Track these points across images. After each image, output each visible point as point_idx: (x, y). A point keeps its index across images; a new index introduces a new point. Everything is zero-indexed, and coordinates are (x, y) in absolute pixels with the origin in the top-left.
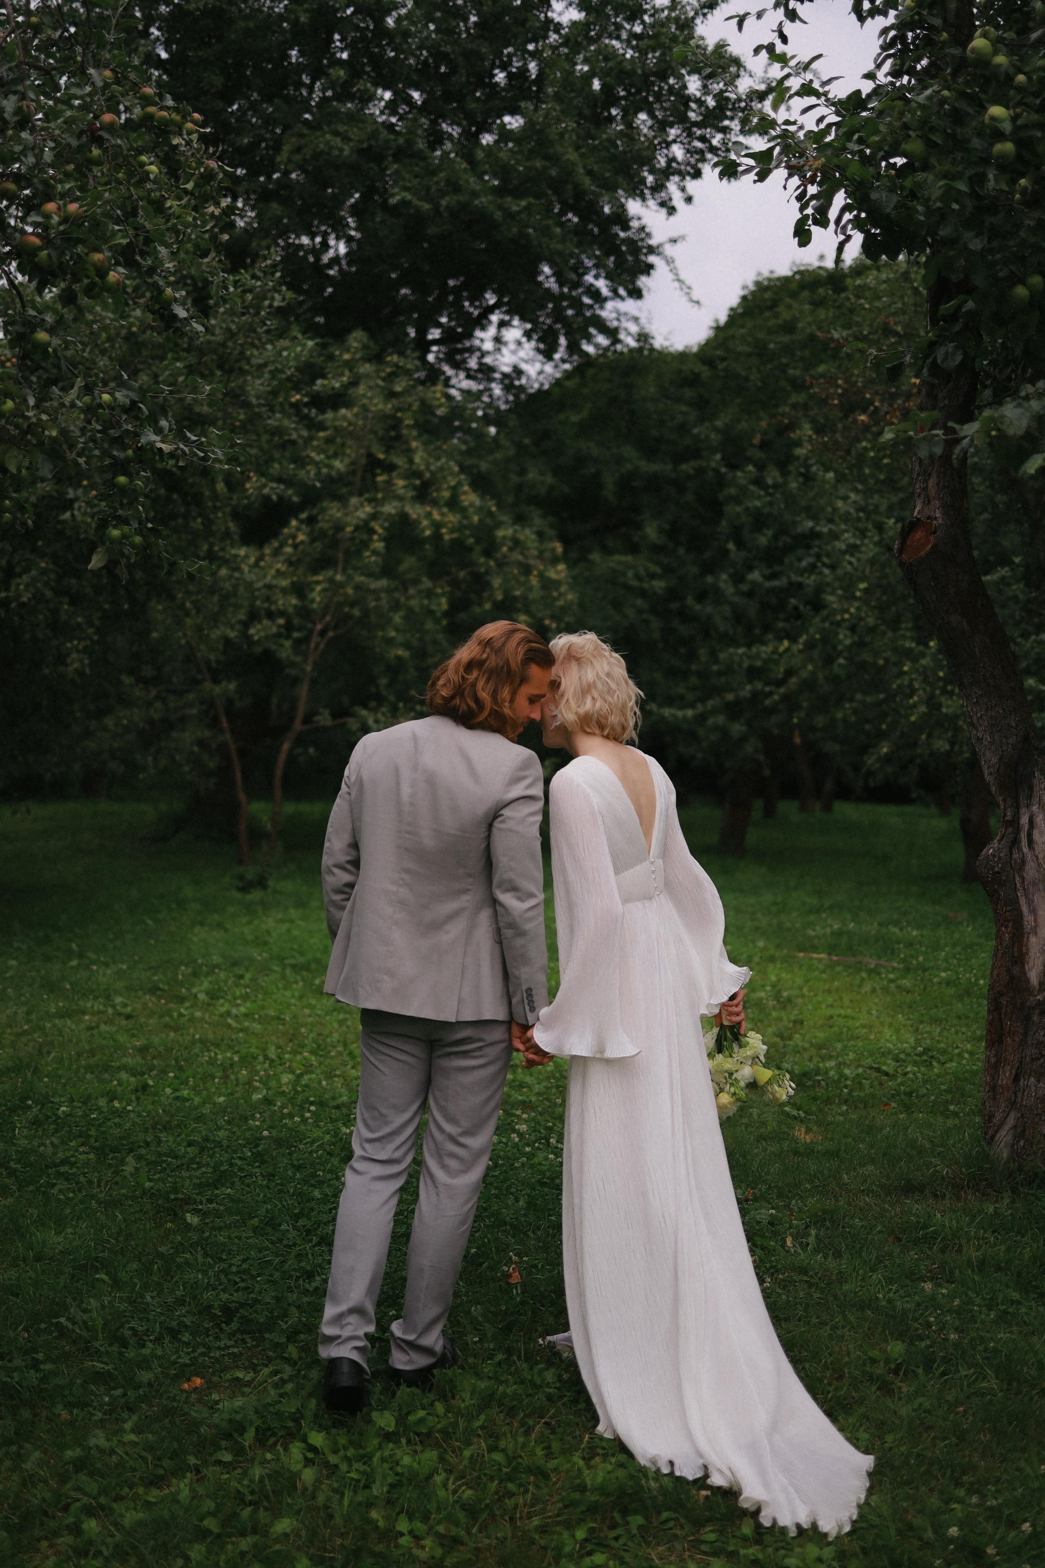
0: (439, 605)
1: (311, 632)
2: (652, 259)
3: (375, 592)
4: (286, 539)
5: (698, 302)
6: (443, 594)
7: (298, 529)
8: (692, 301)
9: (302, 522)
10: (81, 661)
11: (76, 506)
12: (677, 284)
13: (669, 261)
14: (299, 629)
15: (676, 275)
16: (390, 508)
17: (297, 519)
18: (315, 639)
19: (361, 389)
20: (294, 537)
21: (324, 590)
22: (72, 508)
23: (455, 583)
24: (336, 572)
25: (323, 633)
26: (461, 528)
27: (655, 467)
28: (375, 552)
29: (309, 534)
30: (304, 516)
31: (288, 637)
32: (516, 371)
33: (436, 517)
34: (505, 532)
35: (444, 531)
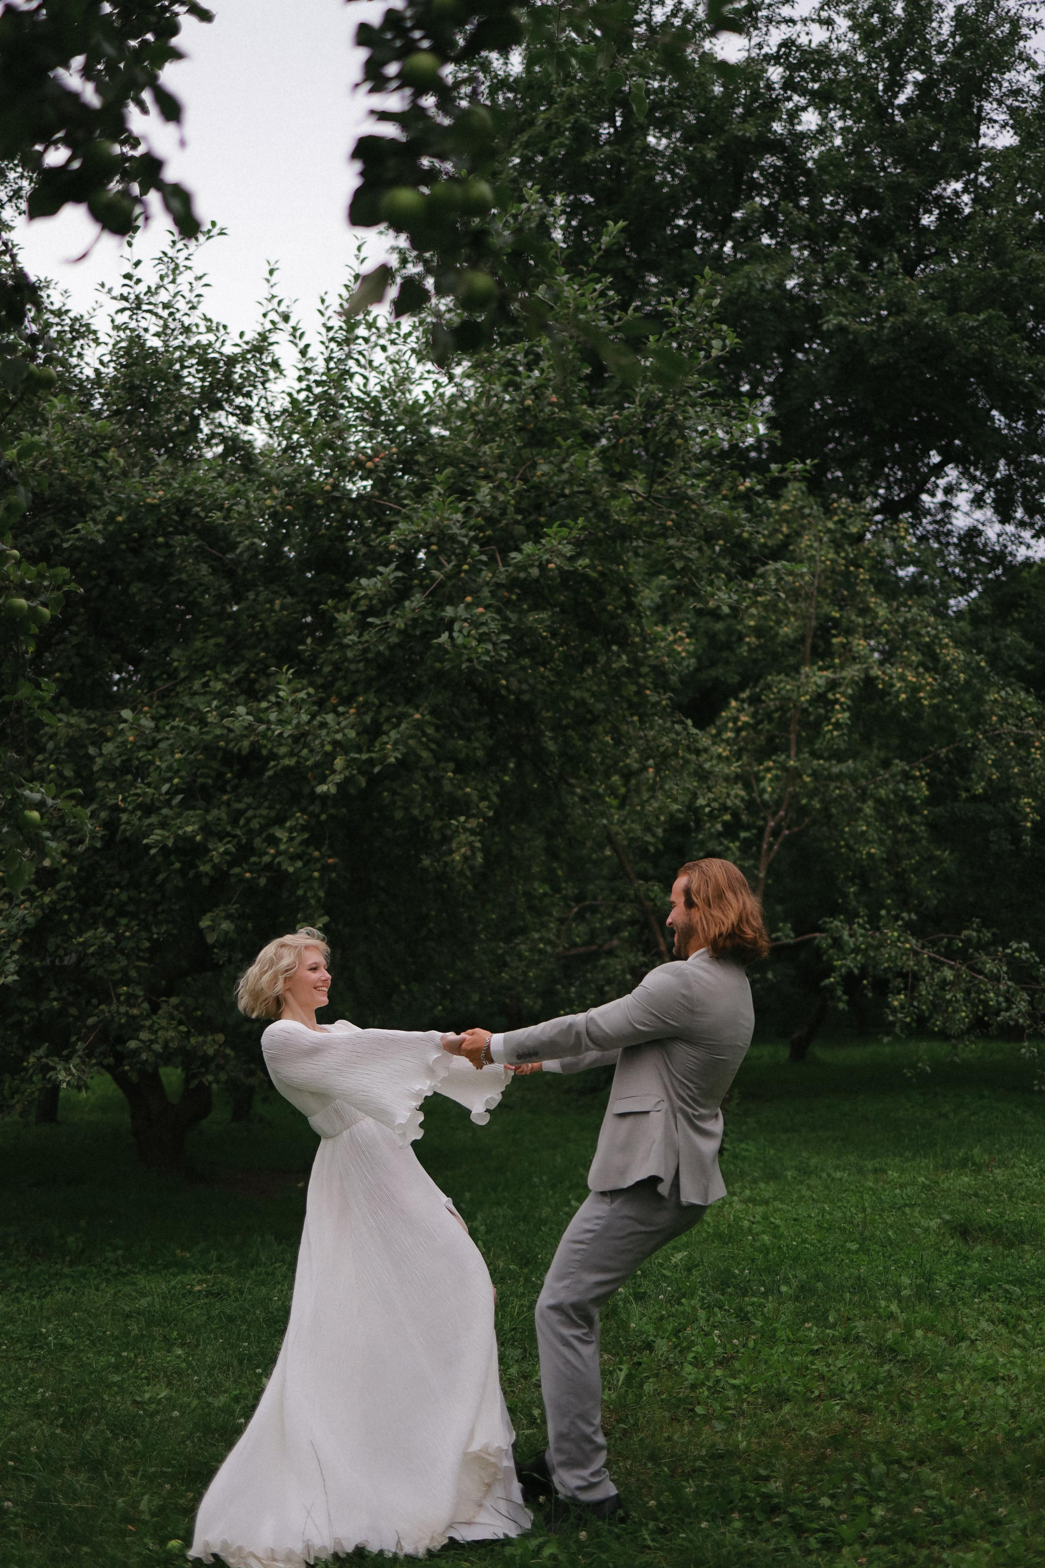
0: (918, 790)
1: (761, 830)
3: (839, 776)
4: (725, 725)
6: (922, 777)
7: (741, 710)
9: (743, 701)
10: (471, 845)
11: (456, 627)
14: (747, 828)
16: (852, 672)
17: (736, 699)
18: (768, 839)
19: (805, 540)
20: (735, 720)
21: (776, 778)
22: (451, 630)
23: (935, 764)
24: (788, 757)
25: (776, 833)
26: (942, 692)
28: (837, 726)
29: (754, 715)
30: (744, 695)
31: (735, 837)
32: (973, 533)
33: (911, 679)
34: (996, 695)
35: (921, 695)
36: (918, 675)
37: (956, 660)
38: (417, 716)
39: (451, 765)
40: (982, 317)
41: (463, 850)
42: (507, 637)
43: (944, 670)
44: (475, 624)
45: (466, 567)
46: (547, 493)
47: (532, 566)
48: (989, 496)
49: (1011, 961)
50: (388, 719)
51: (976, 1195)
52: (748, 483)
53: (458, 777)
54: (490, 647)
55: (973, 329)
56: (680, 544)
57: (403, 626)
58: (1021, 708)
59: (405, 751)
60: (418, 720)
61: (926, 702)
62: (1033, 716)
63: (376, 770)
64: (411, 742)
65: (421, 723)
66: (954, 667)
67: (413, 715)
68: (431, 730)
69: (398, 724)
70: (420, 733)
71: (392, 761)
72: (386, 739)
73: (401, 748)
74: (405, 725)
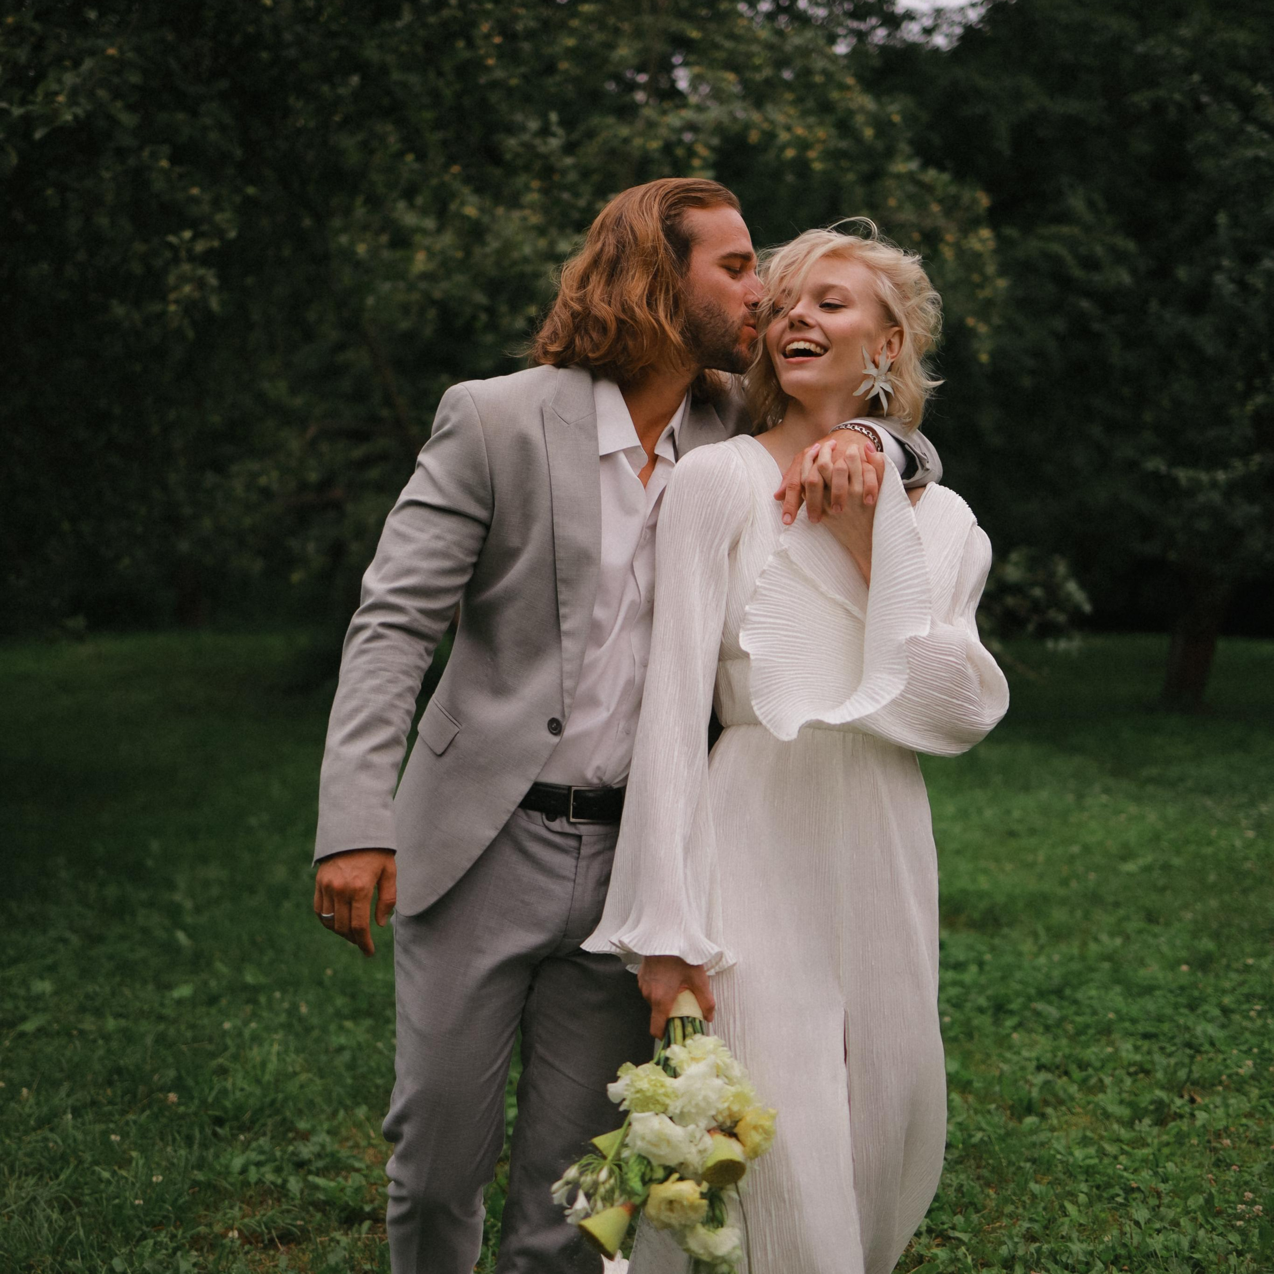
33: (800, 131)
34: (903, 166)
35: (812, 154)
36: (810, 127)
37: (862, 109)
38: (111, 51)
39: (165, 149)
41: (187, 289)
43: (844, 126)
50: (57, 61)
53: (178, 169)
58: (928, 188)
59: (89, 107)
60: (112, 57)
61: (818, 166)
62: (941, 201)
63: (38, 135)
64: (102, 93)
65: (121, 65)
66: (860, 119)
67: (103, 51)
68: (135, 78)
69: (77, 64)
70: (116, 80)
71: (67, 122)
72: (54, 87)
73: (83, 101)
74: (88, 64)
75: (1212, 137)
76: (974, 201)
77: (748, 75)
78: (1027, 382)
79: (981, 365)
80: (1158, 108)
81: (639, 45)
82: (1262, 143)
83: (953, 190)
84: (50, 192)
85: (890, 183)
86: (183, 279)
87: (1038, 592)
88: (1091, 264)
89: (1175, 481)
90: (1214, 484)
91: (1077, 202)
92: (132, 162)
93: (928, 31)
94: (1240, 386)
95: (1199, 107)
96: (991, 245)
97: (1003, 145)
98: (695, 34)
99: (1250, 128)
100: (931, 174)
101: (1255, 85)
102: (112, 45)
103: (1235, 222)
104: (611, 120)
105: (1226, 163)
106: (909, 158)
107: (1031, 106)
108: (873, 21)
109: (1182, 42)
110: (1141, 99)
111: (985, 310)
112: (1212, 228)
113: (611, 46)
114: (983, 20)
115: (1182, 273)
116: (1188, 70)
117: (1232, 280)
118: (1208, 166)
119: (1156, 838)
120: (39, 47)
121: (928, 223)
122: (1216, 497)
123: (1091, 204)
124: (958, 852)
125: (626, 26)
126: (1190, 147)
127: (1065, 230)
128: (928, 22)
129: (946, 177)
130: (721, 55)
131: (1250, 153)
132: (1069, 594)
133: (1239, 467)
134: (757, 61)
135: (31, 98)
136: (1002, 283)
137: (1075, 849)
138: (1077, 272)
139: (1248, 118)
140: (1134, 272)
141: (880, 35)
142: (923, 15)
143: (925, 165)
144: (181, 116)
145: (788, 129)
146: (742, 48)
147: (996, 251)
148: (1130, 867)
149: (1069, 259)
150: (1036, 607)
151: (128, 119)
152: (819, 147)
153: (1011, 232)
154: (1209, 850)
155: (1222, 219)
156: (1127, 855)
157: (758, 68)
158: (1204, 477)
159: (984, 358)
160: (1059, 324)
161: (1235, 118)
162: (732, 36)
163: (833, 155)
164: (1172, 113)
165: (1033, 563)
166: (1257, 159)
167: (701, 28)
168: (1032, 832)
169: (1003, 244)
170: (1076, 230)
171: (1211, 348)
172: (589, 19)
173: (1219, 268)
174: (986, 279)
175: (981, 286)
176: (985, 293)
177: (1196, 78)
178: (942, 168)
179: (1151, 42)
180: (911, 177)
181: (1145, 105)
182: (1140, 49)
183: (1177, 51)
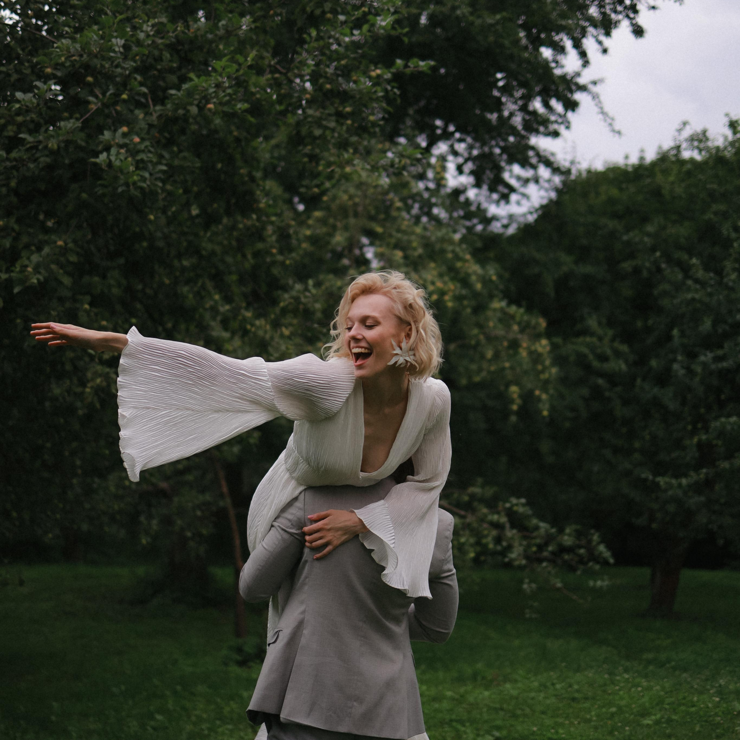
2: (578, 96)
5: (619, 133)
8: (613, 131)
12: (600, 116)
13: (595, 97)
15: (601, 108)
27: (587, 269)
32: (457, 192)
33: (439, 284)
34: (498, 304)
35: (447, 298)
36: (445, 283)
37: (475, 273)
38: (60, 243)
39: (88, 298)
40: (498, 17)
41: (98, 381)
42: (164, 168)
43: (465, 282)
44: (133, 152)
45: (125, 96)
46: (201, 48)
47: (191, 104)
48: (469, 167)
49: (510, 514)
50: (27, 246)
51: (502, 709)
52: (378, 71)
53: (95, 310)
54: (147, 175)
55: (492, 25)
56: (318, 114)
57: (56, 147)
58: (512, 317)
59: (46, 275)
60: (60, 247)
61: (450, 304)
62: (519, 324)
63: (16, 290)
64: (53, 267)
65: (64, 250)
66: (474, 278)
67: (55, 242)
68: (73, 258)
69: (39, 249)
70: (62, 259)
71: (33, 283)
72: (26, 262)
73: (42, 271)
74: (46, 250)
75: (667, 287)
76: (538, 324)
77: (410, 252)
78: (567, 424)
79: (544, 417)
80: (637, 271)
81: (347, 235)
82: (696, 291)
83: (526, 318)
84: (18, 321)
85: (489, 313)
86: (97, 374)
87: (582, 551)
88: (603, 358)
89: (657, 485)
90: (680, 485)
91: (592, 323)
92: (68, 305)
93: (506, 227)
94: (690, 427)
95: (659, 270)
96: (548, 348)
97: (550, 290)
98: (379, 230)
99: (690, 282)
100: (513, 309)
101: (691, 258)
102: (60, 239)
103: (683, 334)
104: (331, 276)
105: (675, 301)
106: (501, 300)
107: (565, 269)
108: (475, 221)
109: (648, 235)
110: (627, 266)
111: (545, 385)
112: (669, 338)
113: (331, 235)
114: (536, 221)
115: (654, 363)
116: (653, 249)
117: (683, 367)
118: (665, 302)
119: (661, 702)
120: (16, 239)
121: (511, 336)
122: (680, 493)
123: (600, 323)
124: (543, 713)
125: (339, 224)
126: (656, 292)
127: (588, 339)
128: (505, 222)
129: (522, 310)
130: (393, 241)
131: (689, 296)
132: (601, 553)
133: (694, 477)
134: (415, 244)
135: (13, 268)
136: (554, 370)
137: (614, 709)
138: (596, 364)
139: (687, 276)
140: (626, 362)
141: (479, 228)
142: (502, 218)
143: (509, 304)
144: (96, 279)
145: (433, 283)
146: (405, 238)
147: (550, 352)
148: (647, 721)
149: (591, 357)
150: (581, 561)
151: (67, 281)
152: (451, 294)
153: (558, 340)
154: (693, 709)
155: (675, 332)
156: (644, 713)
157: (415, 249)
158: (674, 481)
159: (545, 413)
160: (585, 392)
161: (680, 276)
162: (399, 230)
163: (458, 298)
164: (645, 274)
165: (579, 534)
166: (693, 299)
167: (383, 226)
168: (586, 699)
169: (554, 347)
170: (594, 340)
171: (672, 406)
172: (318, 220)
173: (675, 360)
174: (544, 369)
175: (543, 372)
176: (545, 376)
177: (658, 254)
178: (519, 305)
179: (631, 234)
180: (502, 310)
181: (630, 269)
182: (625, 238)
183: (646, 239)
